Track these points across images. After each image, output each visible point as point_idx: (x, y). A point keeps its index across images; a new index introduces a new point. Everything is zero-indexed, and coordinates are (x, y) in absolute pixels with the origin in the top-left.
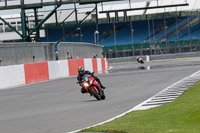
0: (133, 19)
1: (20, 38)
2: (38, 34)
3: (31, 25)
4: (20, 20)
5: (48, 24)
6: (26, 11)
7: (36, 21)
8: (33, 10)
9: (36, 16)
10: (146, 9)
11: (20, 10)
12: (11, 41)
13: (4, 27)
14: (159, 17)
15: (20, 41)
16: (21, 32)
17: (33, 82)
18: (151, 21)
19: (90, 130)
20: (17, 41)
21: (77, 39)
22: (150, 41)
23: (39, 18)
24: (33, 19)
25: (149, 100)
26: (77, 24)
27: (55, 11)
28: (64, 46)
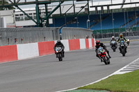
0: (113, 12)
1: (35, 24)
2: (48, 21)
3: (43, 15)
4: (35, 12)
5: (55, 15)
6: (40, 6)
7: (47, 12)
8: (44, 5)
9: (46, 9)
10: (123, 4)
11: (35, 5)
12: (29, 26)
13: (24, 17)
14: (132, 10)
15: (35, 26)
16: (36, 20)
17: (44, 55)
18: (126, 13)
19: (84, 88)
20: (33, 26)
21: (75, 25)
22: (125, 27)
23: (49, 11)
24: (45, 11)
25: (125, 67)
26: (75, 14)
27: (59, 6)
28: (66, 30)
